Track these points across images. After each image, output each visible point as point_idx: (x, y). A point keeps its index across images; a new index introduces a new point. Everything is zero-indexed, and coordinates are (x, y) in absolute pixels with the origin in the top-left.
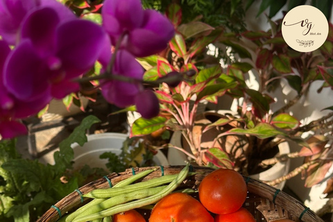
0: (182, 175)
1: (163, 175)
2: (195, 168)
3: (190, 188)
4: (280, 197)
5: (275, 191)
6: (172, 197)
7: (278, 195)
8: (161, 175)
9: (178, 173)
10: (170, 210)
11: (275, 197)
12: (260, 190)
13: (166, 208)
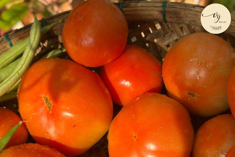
0: (34, 36)
1: (11, 45)
2: (48, 19)
3: (56, 48)
4: (170, 10)
5: (160, 5)
6: (33, 69)
7: (167, 9)
8: (8, 46)
9: (28, 35)
10: (37, 88)
11: (164, 13)
12: (142, 12)
13: (31, 87)
